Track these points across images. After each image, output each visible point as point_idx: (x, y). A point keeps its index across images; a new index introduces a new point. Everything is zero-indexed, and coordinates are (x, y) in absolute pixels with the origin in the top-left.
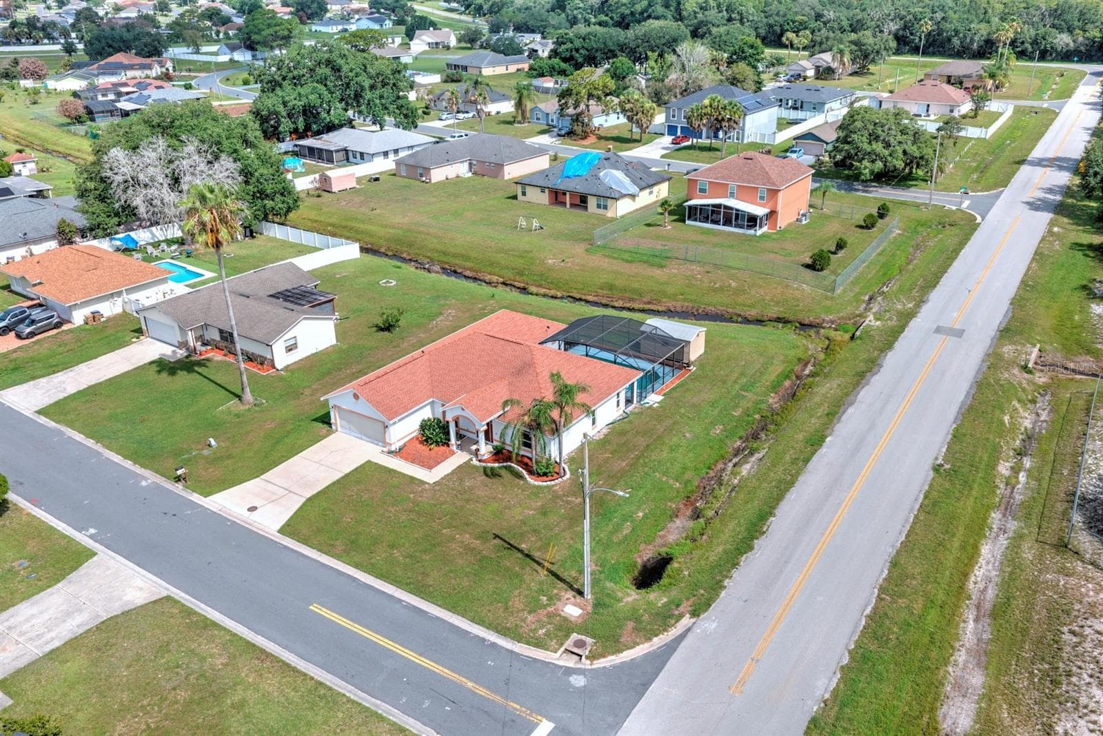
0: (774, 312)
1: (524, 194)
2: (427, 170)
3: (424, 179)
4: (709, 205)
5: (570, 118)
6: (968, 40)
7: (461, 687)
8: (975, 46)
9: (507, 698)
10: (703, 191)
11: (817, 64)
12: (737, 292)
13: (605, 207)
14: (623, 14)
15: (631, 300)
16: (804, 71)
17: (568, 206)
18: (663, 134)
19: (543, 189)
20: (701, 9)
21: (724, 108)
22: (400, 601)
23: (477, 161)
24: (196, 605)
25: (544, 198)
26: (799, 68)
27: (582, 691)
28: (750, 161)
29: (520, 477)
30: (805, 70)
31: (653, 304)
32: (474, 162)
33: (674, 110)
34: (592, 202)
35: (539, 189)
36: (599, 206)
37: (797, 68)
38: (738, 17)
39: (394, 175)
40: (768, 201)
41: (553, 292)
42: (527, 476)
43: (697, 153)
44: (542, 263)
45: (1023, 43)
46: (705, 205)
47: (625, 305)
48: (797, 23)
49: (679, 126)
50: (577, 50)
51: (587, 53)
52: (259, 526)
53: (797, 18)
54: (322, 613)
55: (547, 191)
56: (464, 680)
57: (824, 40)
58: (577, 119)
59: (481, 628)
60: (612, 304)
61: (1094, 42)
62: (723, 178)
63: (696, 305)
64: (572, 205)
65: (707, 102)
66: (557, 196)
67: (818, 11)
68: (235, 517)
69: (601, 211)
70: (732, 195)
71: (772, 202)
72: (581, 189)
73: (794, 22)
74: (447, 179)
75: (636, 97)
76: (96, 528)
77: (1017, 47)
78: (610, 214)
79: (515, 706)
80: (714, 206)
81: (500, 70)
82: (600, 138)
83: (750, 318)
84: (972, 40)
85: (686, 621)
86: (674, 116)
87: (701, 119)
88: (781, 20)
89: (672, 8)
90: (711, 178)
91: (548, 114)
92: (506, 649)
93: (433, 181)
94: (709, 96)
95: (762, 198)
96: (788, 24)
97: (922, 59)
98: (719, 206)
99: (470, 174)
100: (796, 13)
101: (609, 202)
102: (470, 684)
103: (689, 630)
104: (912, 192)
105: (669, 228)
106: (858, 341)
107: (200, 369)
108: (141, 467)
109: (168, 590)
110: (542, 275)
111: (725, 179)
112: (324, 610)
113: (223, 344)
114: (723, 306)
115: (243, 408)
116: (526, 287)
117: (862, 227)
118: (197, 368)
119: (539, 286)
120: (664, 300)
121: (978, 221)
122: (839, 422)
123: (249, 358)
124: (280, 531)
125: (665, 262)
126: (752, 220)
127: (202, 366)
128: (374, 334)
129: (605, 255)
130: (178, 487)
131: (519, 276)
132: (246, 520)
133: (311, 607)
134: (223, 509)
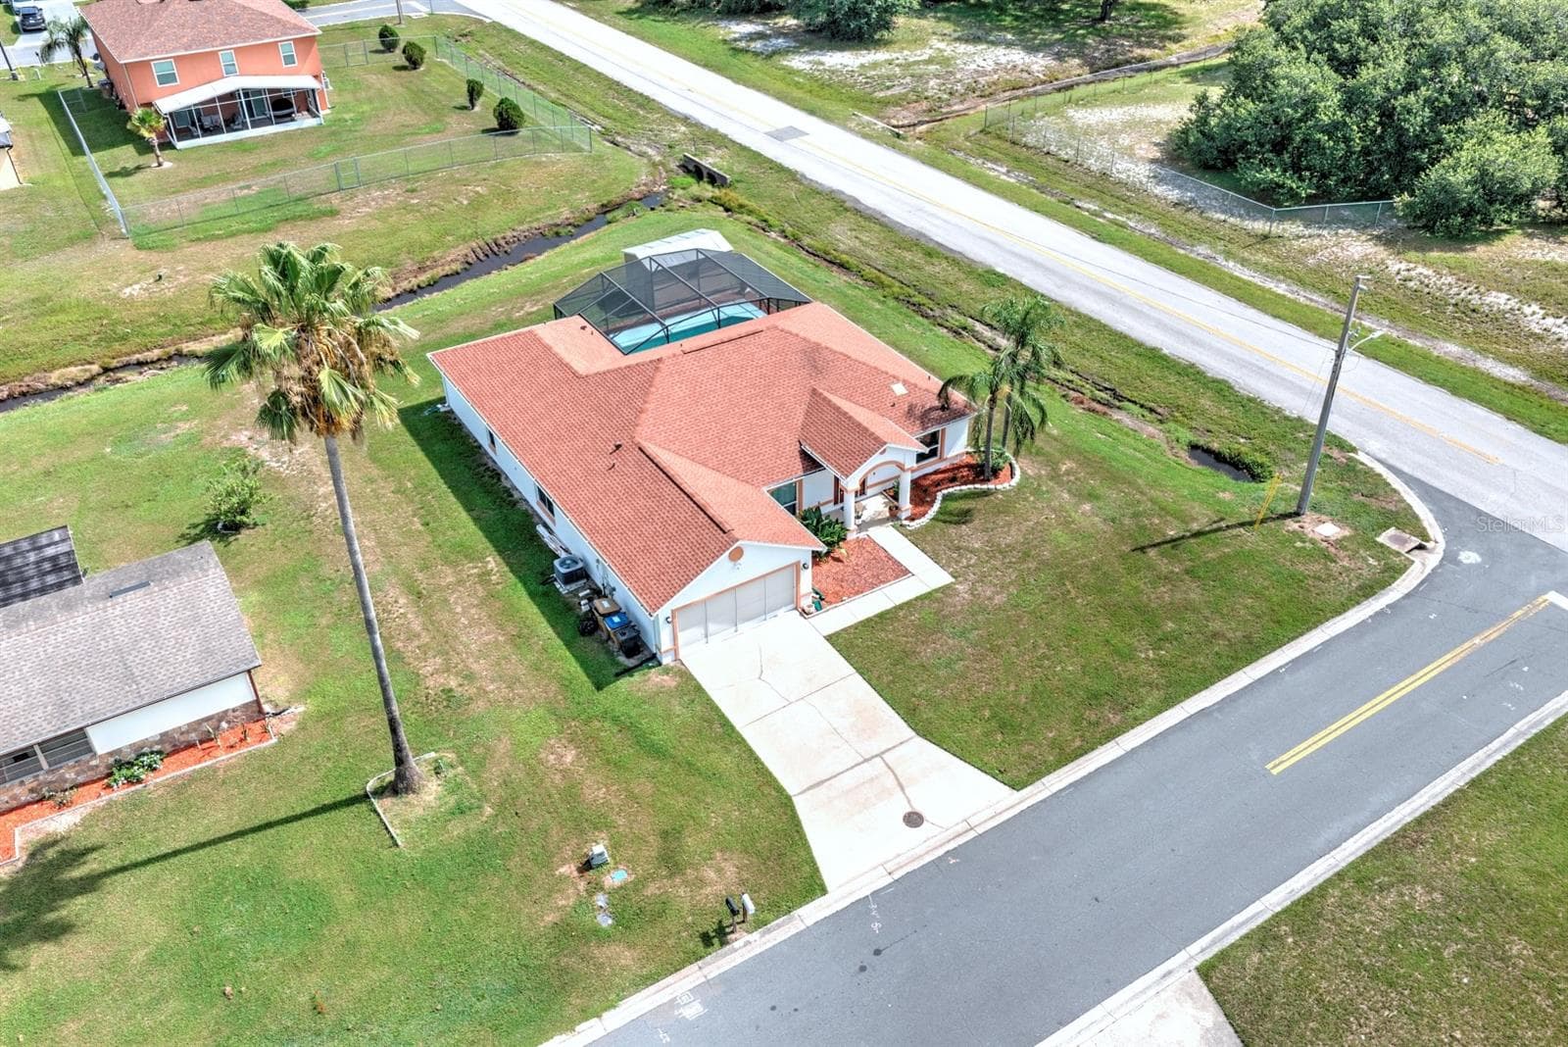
0: (584, 201)
4: (212, 100)
7: (1480, 651)
9: (1504, 617)
10: (167, 78)
12: (503, 197)
24: (1235, 929)
27: (1489, 558)
29: (986, 493)
31: (429, 268)
40: (303, 62)
42: (991, 486)
44: (123, 303)
46: (205, 102)
47: (400, 289)
52: (983, 815)
54: (1288, 764)
56: (1467, 645)
63: (485, 239)
70: (230, 71)
71: (309, 61)
79: (1517, 613)
80: (221, 98)
83: (575, 222)
85: (1363, 459)
90: (175, 49)
92: (1403, 598)
95: (289, 60)
98: (232, 95)
102: (1477, 640)
103: (1379, 461)
105: (167, 165)
106: (738, 185)
107: (92, 865)
108: (599, 1016)
109: (1170, 973)
110: (165, 319)
111: (204, 44)
112: (1284, 757)
113: (17, 790)
114: (521, 223)
115: (431, 792)
116: (172, 350)
117: (404, 68)
118: (77, 873)
119: (194, 338)
120: (436, 254)
121: (488, 21)
122: (960, 253)
123: (159, 752)
124: (1016, 785)
125: (317, 205)
126: (283, 105)
127: (78, 856)
128: (233, 547)
129: (199, 239)
130: (747, 946)
131: (117, 346)
132: (951, 833)
133: (1275, 772)
134: (890, 866)
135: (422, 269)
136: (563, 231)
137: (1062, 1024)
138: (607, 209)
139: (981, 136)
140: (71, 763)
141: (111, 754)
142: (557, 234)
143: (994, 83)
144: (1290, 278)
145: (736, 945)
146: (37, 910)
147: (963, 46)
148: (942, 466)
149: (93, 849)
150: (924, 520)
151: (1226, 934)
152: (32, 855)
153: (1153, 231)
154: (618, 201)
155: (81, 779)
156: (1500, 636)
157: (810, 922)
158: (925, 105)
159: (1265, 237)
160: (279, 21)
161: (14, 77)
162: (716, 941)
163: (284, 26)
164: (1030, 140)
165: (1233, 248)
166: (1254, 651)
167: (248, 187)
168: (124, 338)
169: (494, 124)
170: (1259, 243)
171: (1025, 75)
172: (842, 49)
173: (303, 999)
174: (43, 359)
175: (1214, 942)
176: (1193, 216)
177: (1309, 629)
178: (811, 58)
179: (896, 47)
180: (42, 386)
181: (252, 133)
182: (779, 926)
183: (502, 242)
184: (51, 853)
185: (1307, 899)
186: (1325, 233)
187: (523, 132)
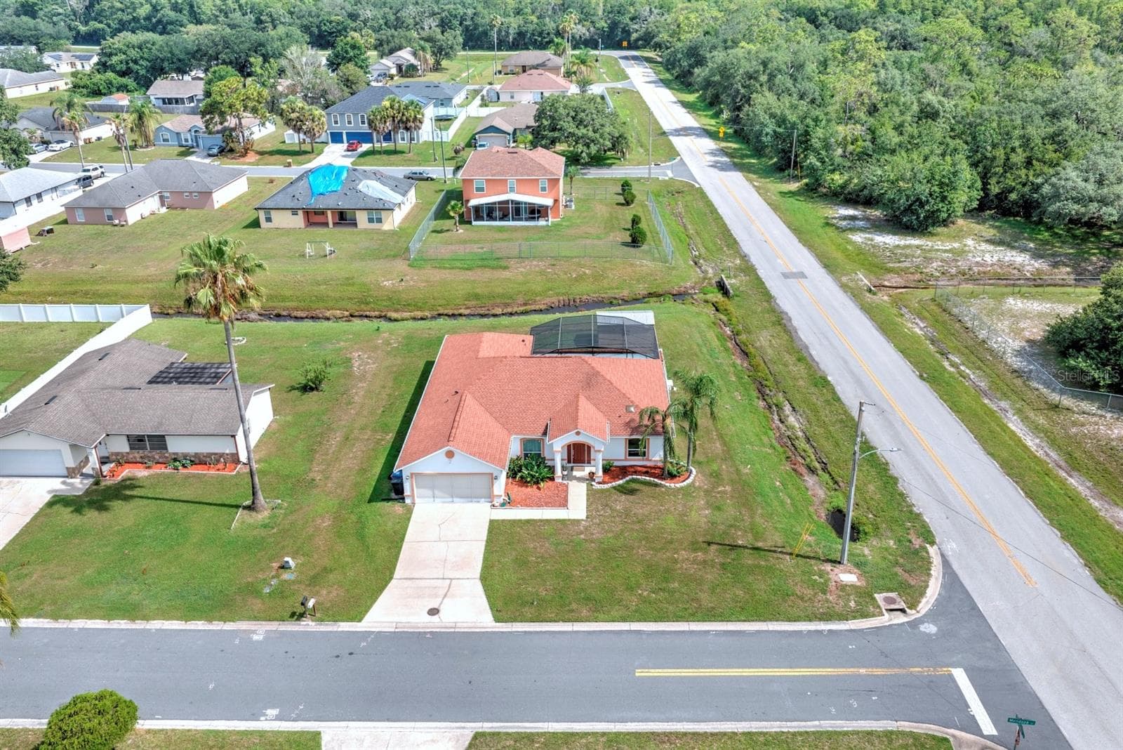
0: (641, 289)
1: (269, 220)
2: (120, 211)
3: (117, 222)
4: (496, 203)
5: (220, 135)
6: (503, 33)
7: (856, 677)
8: (511, 39)
9: (902, 667)
10: (479, 189)
11: (398, 62)
12: (597, 278)
13: (380, 221)
14: (121, 20)
15: (507, 305)
16: (389, 70)
17: (331, 225)
18: (327, 143)
19: (294, 211)
20: (220, 12)
21: (406, 108)
22: (708, 632)
23: (171, 192)
24: (519, 727)
25: (299, 221)
26: (383, 67)
27: (943, 634)
28: (515, 155)
29: (656, 485)
30: (389, 68)
31: (530, 304)
32: (167, 194)
33: (335, 116)
34: (362, 218)
35: (289, 212)
36: (371, 220)
37: (379, 68)
38: (268, 20)
39: (65, 222)
40: (551, 191)
41: (419, 314)
43: (385, 157)
44: (380, 287)
45: (548, 34)
46: (492, 204)
47: (505, 311)
48: (334, 24)
49: (344, 132)
50: (135, 62)
51: (149, 64)
52: (465, 625)
53: (333, 18)
54: (651, 674)
55: (300, 212)
56: (854, 670)
57: (390, 38)
58: (228, 134)
59: (804, 623)
60: (491, 313)
61: (604, 31)
62: (499, 173)
63: (571, 297)
64: (335, 224)
65: (387, 103)
66: (314, 217)
67: (349, 11)
68: (423, 628)
69: (375, 226)
70: (512, 190)
71: (554, 191)
72: (343, 204)
73: (331, 22)
74: (142, 218)
75: (300, 105)
76: (273, 707)
77: (545, 38)
78: (386, 226)
79: (917, 669)
80: (500, 203)
81: (29, 91)
82: (261, 153)
83: (626, 298)
84: (507, 33)
85: (932, 551)
86: (336, 122)
87: (385, 122)
88: (315, 20)
89: (185, 12)
90: (487, 176)
91: (178, 134)
92: (846, 631)
93: (130, 222)
94: (387, 98)
95: (543, 189)
96: (325, 24)
97: (498, 53)
98: (507, 202)
99: (164, 210)
100: (329, 13)
101: (384, 214)
102: (863, 671)
103: (943, 555)
104: (615, 169)
105: (461, 231)
106: (735, 298)
107: (135, 493)
108: (225, 622)
109: (464, 728)
110: (390, 299)
111: (503, 175)
112: (653, 671)
113: (136, 455)
114: (595, 293)
115: (262, 516)
116: (383, 314)
117: (622, 204)
118: (128, 493)
119: (396, 311)
120: (538, 298)
121: (697, 186)
122: (817, 363)
123: (191, 461)
124: (497, 620)
125: (503, 263)
126: (536, 212)
127: (133, 487)
128: (303, 397)
129: (436, 267)
130: (308, 625)
131: (363, 306)
132: (443, 625)
133: (637, 674)
134: (399, 625)
135: (525, 304)
136: (615, 302)
137: (388, 720)
138: (650, 295)
139: (929, 302)
140: (158, 451)
141: (174, 454)
142: (611, 302)
143: (984, 273)
144: (1048, 437)
145: (302, 623)
146: (105, 499)
147: (988, 246)
148: (648, 464)
149: (139, 487)
150: (605, 486)
151: (511, 727)
152: (123, 481)
153: (982, 384)
154: (661, 293)
155: (161, 460)
156: (883, 675)
157: (340, 629)
158: (918, 277)
159: (1055, 407)
160: (545, 168)
161: (445, 182)
162: (296, 617)
163: (546, 172)
164: (955, 311)
165: (1027, 409)
166: (711, 615)
167: (482, 248)
168: (367, 304)
169: (629, 240)
170: (1048, 409)
171: (1015, 272)
172: (894, 234)
173: (144, 567)
174: (331, 304)
175: (501, 727)
176: (1018, 382)
177: (760, 621)
178: (867, 236)
179: (935, 238)
180: (321, 316)
181: (511, 223)
182: (327, 625)
183: (578, 301)
184: (128, 482)
185: (573, 734)
186: (1109, 415)
187: (645, 247)
